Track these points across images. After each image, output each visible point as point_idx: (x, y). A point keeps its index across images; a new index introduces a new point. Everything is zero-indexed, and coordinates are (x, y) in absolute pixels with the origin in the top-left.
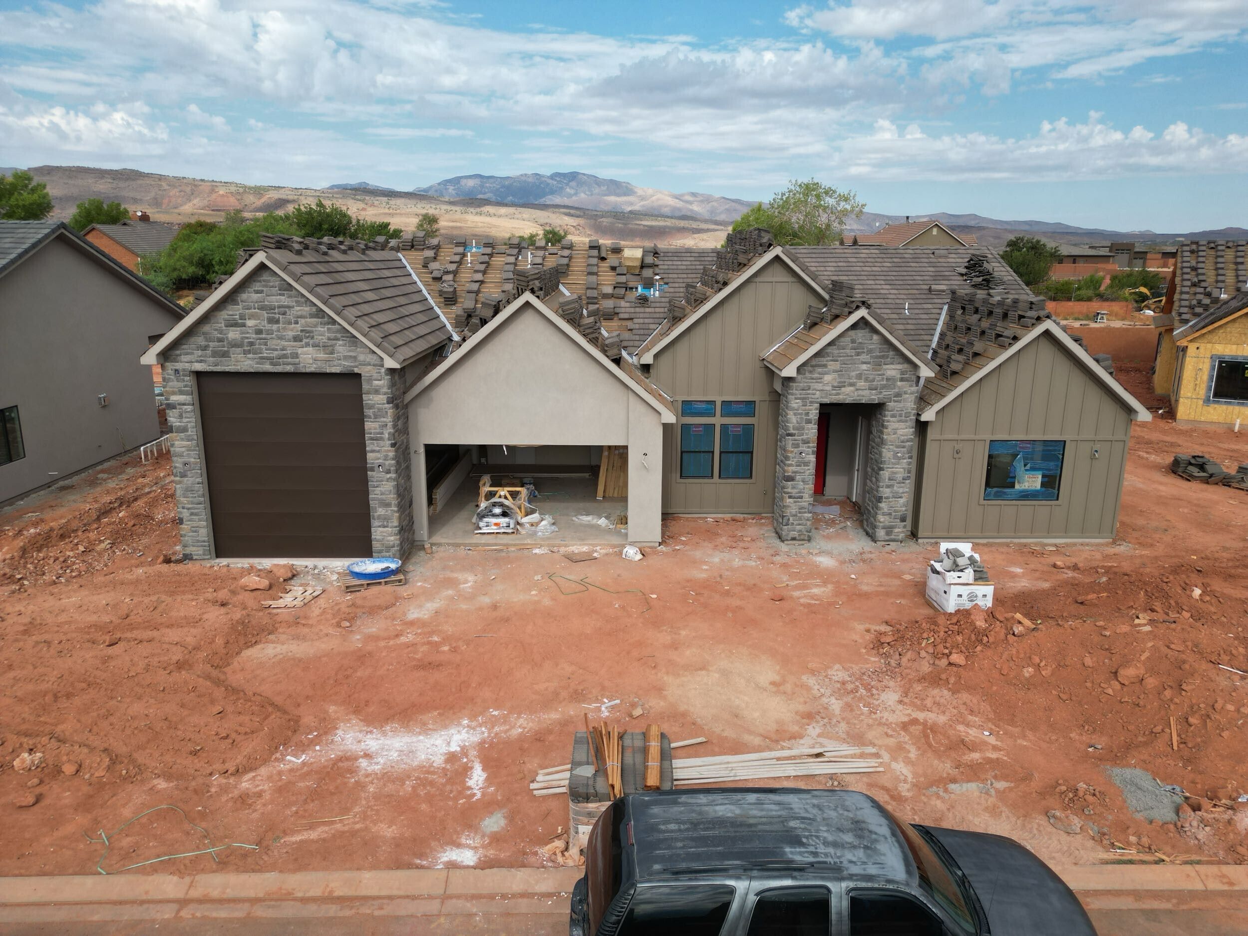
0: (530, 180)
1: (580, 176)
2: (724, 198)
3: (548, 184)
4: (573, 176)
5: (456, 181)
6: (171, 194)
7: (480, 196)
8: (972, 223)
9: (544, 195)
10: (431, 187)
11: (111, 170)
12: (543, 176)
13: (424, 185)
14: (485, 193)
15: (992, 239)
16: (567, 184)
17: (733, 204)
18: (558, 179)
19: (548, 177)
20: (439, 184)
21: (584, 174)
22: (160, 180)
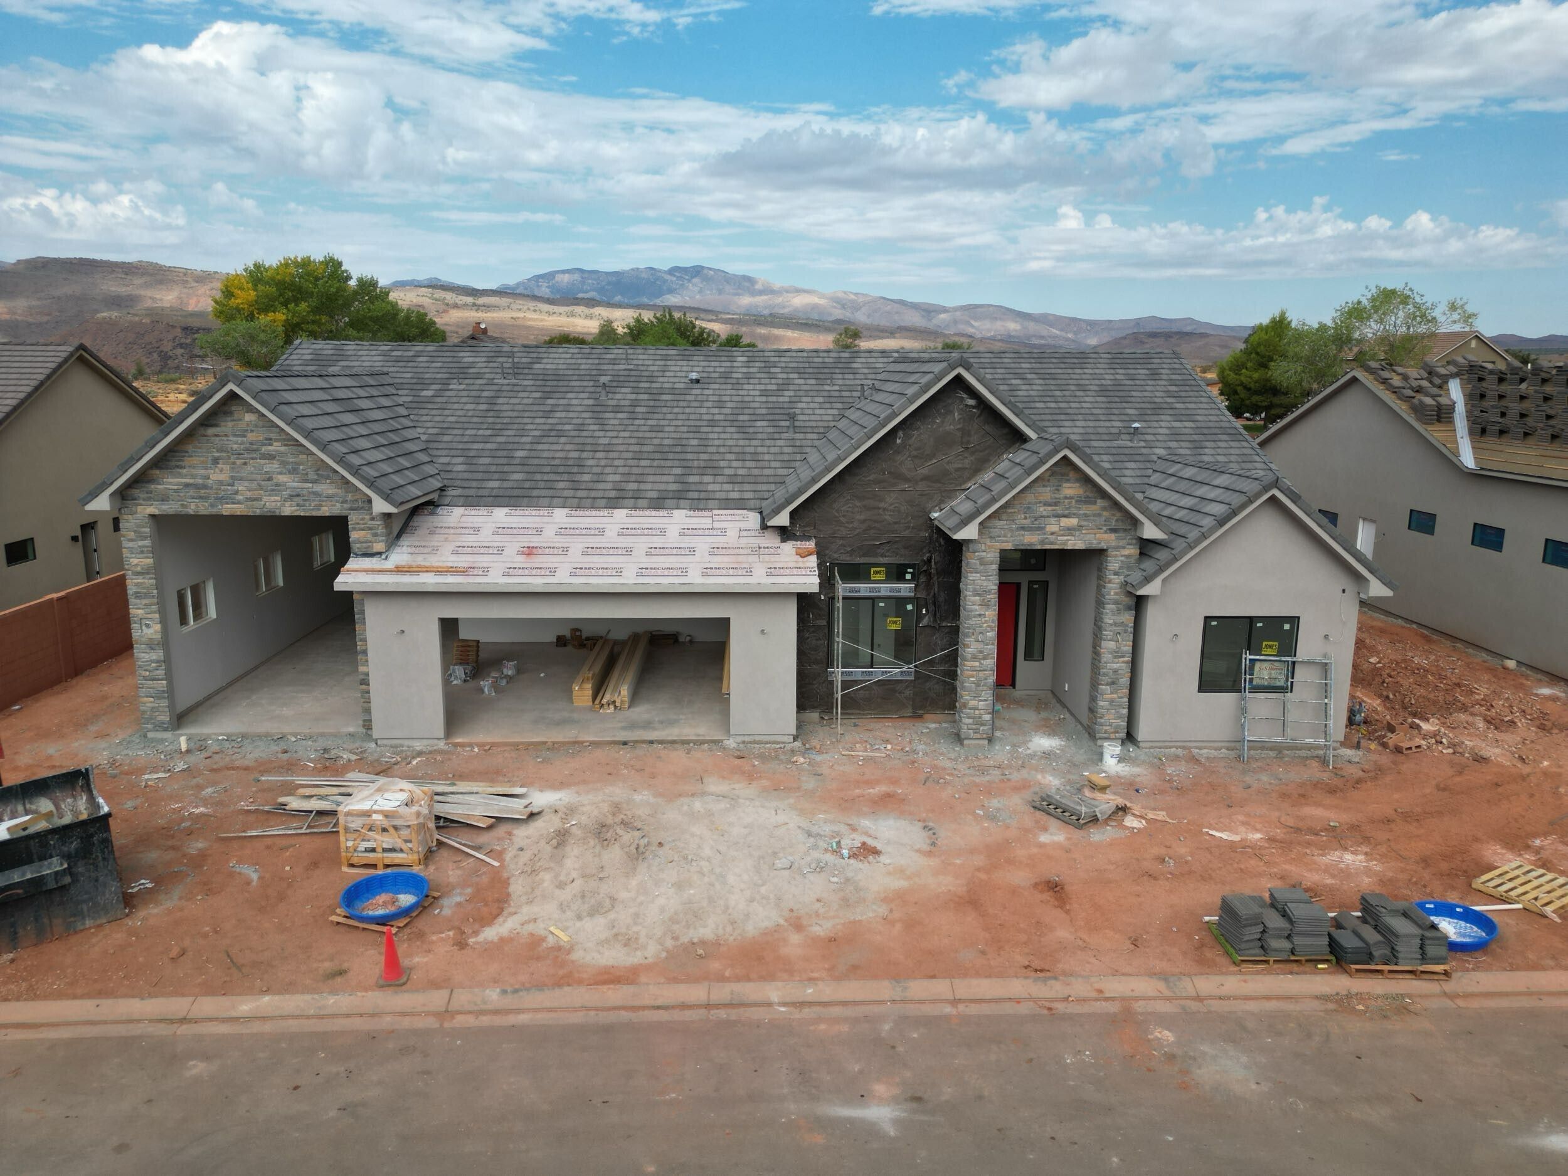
0: (644, 275)
1: (705, 271)
2: (884, 298)
3: (665, 281)
4: (697, 271)
5: (551, 276)
6: (200, 292)
7: (580, 295)
8: (1188, 329)
9: (660, 294)
10: (518, 284)
11: (124, 263)
12: (660, 271)
13: (511, 281)
14: (586, 292)
15: (1218, 349)
16: (689, 281)
17: (896, 305)
18: (677, 274)
19: (665, 272)
20: (529, 280)
21: (710, 269)
22: (185, 275)
